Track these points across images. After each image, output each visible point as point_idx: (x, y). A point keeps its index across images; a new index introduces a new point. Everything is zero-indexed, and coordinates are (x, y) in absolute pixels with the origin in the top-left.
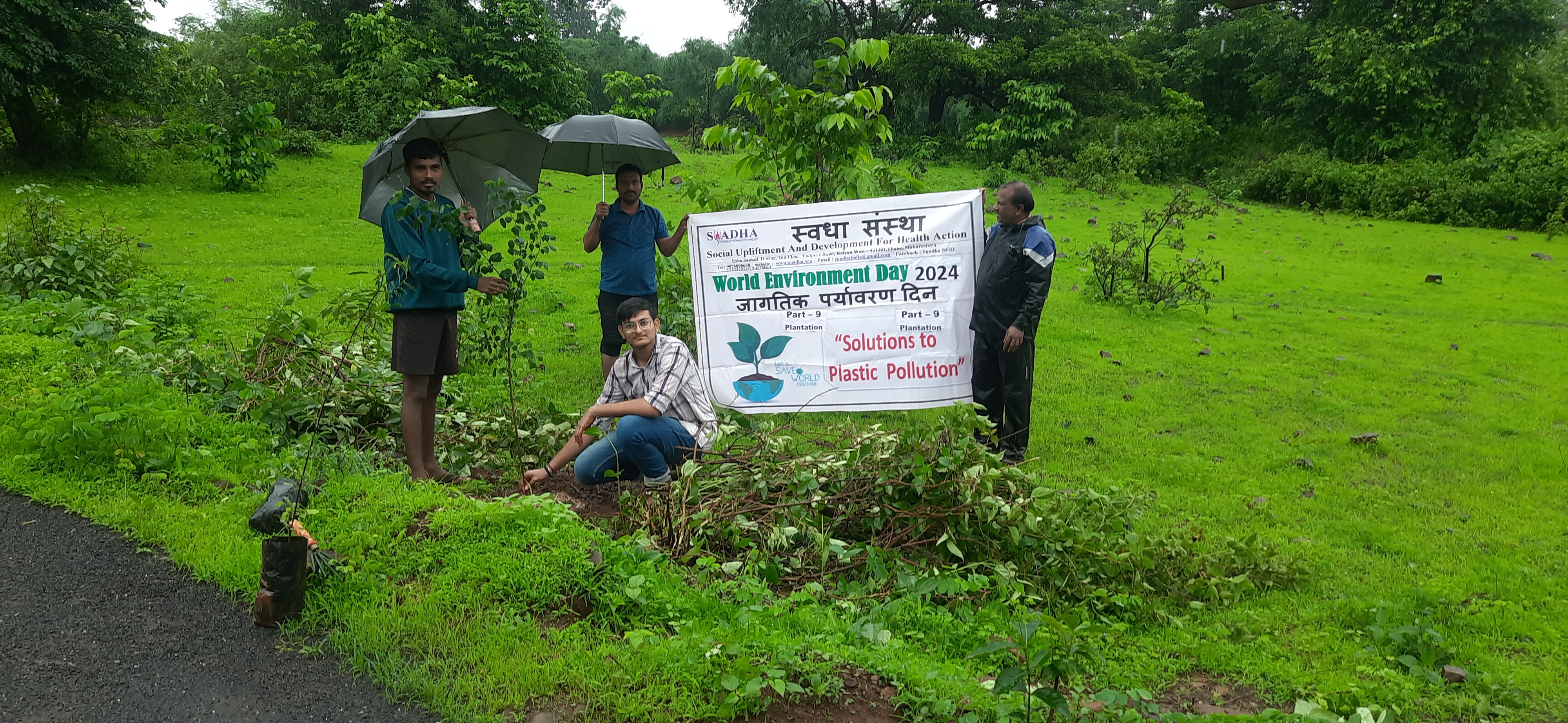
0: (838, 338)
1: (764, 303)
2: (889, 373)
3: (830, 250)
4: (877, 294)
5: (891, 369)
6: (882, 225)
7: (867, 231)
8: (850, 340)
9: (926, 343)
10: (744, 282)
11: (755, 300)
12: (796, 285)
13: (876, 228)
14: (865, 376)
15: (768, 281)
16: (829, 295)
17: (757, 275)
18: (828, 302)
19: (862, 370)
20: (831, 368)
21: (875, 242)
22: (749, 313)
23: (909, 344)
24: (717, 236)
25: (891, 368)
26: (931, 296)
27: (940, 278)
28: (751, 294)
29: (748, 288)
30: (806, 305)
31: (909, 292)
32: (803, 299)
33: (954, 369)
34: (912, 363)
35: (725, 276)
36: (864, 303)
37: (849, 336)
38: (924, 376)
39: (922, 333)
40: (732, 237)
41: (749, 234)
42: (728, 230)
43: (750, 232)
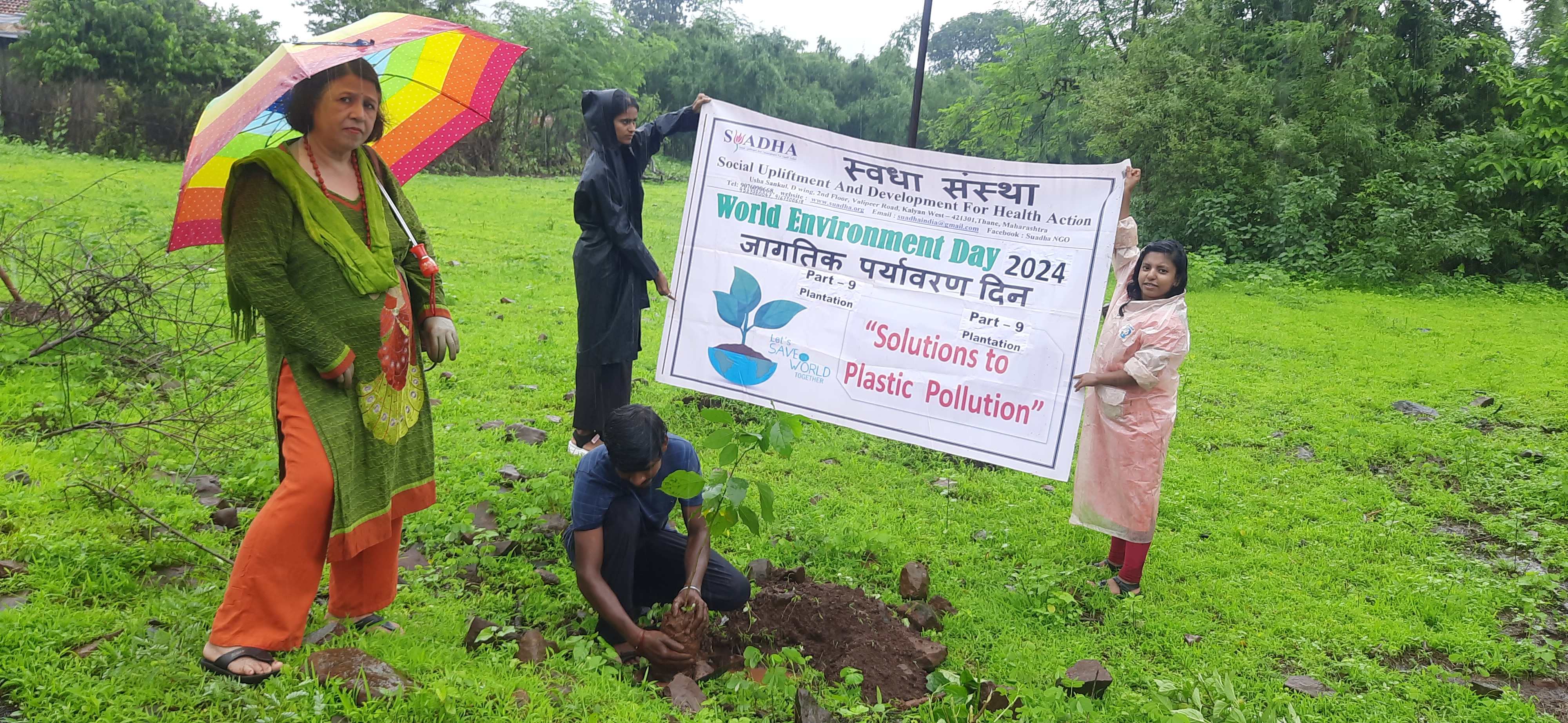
0: (870, 326)
1: (779, 249)
2: (930, 393)
3: (892, 202)
4: (943, 280)
5: (933, 389)
6: (972, 188)
7: (949, 191)
8: (886, 333)
9: (992, 365)
10: (759, 213)
11: (768, 242)
12: (830, 236)
13: (964, 191)
14: (894, 388)
15: (793, 219)
16: (874, 263)
17: (778, 207)
18: (871, 272)
19: (891, 379)
20: (850, 364)
21: (960, 207)
22: (755, 257)
23: (968, 360)
24: (739, 139)
26: (1019, 299)
27: (1039, 277)
28: (765, 232)
29: (762, 223)
30: (839, 268)
31: (989, 288)
32: (836, 258)
33: (1023, 412)
34: (966, 388)
35: (735, 198)
36: (921, 286)
37: (886, 327)
38: (978, 410)
39: (991, 351)
40: (760, 146)
41: (785, 150)
42: (757, 135)
43: (786, 147)
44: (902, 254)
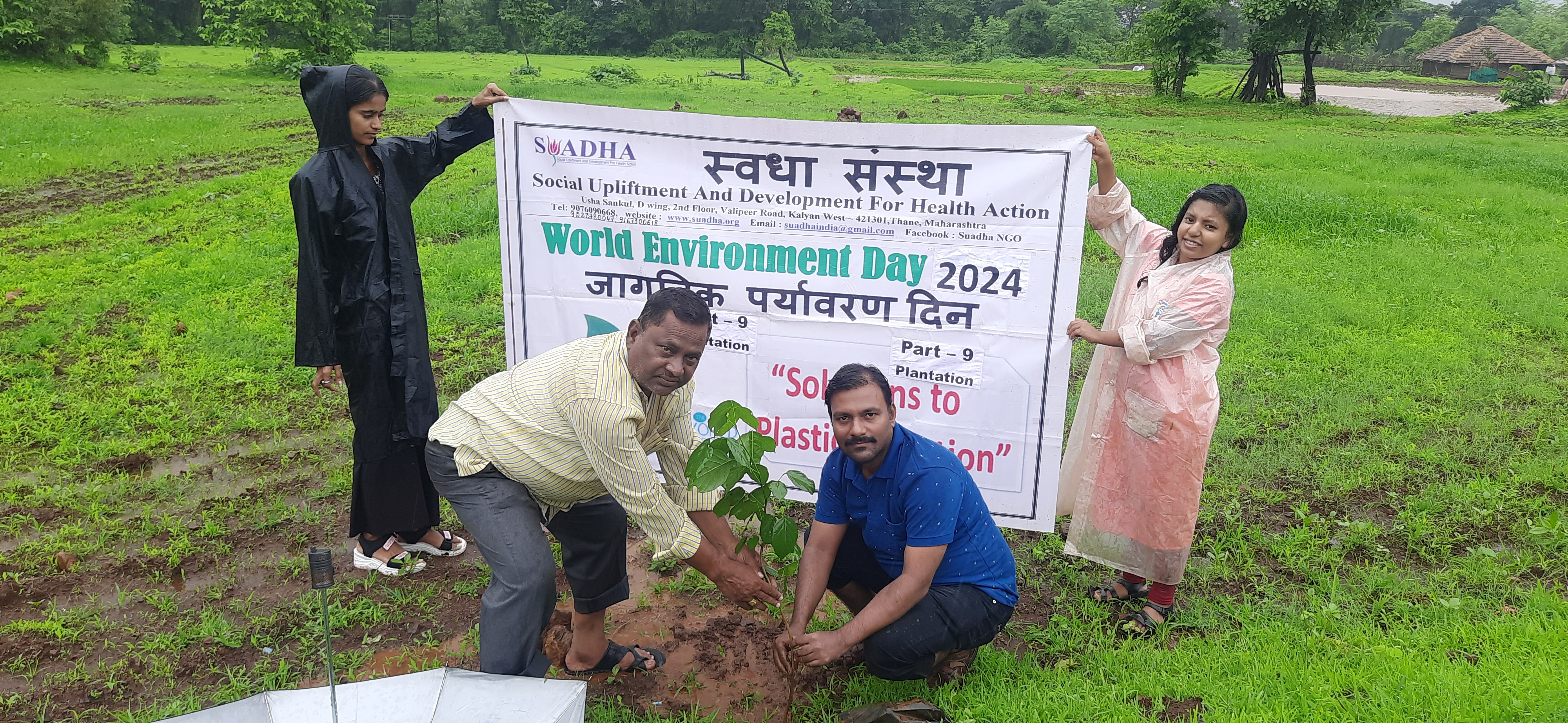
0: (777, 371)
1: (639, 287)
3: (774, 207)
4: (858, 303)
6: (883, 172)
7: (852, 179)
8: (800, 378)
9: (940, 405)
10: (603, 242)
11: (623, 277)
12: (702, 264)
13: (872, 177)
14: (820, 445)
15: (649, 248)
16: (765, 292)
17: (628, 233)
18: (763, 303)
19: (815, 434)
20: (759, 421)
21: (866, 203)
22: (609, 299)
23: (908, 400)
24: (554, 148)
26: (963, 320)
27: (984, 290)
28: (616, 265)
29: (610, 254)
30: (721, 302)
31: (920, 308)
32: (715, 291)
33: (986, 459)
35: (568, 226)
36: (831, 315)
37: (798, 371)
39: (936, 386)
40: (583, 154)
41: (618, 153)
42: (576, 138)
43: (619, 151)
44: (799, 276)
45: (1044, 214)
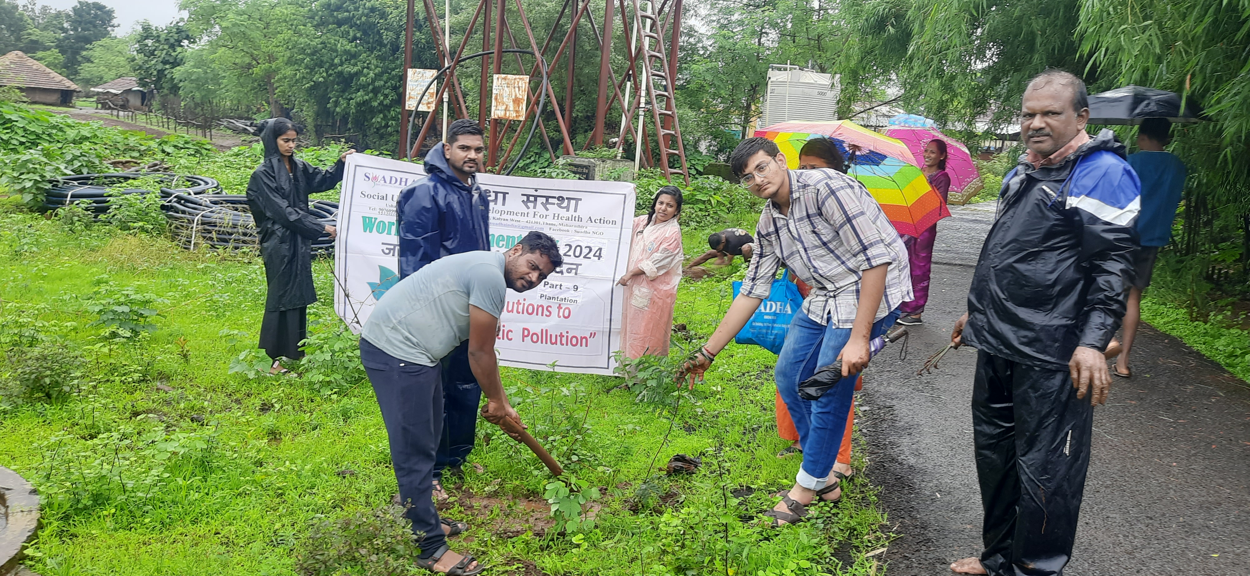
2: (524, 336)
6: (540, 200)
7: (525, 203)
9: (561, 314)
13: (535, 202)
21: (531, 214)
23: (546, 312)
24: (375, 178)
25: (526, 333)
26: (574, 271)
27: (585, 257)
33: (584, 340)
34: (547, 331)
35: (376, 219)
38: (556, 343)
39: (560, 305)
40: (390, 182)
41: (408, 184)
42: (388, 175)
43: (409, 182)
45: (614, 222)
